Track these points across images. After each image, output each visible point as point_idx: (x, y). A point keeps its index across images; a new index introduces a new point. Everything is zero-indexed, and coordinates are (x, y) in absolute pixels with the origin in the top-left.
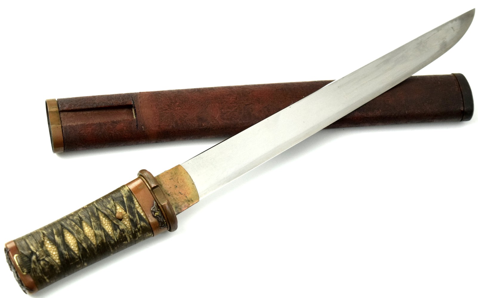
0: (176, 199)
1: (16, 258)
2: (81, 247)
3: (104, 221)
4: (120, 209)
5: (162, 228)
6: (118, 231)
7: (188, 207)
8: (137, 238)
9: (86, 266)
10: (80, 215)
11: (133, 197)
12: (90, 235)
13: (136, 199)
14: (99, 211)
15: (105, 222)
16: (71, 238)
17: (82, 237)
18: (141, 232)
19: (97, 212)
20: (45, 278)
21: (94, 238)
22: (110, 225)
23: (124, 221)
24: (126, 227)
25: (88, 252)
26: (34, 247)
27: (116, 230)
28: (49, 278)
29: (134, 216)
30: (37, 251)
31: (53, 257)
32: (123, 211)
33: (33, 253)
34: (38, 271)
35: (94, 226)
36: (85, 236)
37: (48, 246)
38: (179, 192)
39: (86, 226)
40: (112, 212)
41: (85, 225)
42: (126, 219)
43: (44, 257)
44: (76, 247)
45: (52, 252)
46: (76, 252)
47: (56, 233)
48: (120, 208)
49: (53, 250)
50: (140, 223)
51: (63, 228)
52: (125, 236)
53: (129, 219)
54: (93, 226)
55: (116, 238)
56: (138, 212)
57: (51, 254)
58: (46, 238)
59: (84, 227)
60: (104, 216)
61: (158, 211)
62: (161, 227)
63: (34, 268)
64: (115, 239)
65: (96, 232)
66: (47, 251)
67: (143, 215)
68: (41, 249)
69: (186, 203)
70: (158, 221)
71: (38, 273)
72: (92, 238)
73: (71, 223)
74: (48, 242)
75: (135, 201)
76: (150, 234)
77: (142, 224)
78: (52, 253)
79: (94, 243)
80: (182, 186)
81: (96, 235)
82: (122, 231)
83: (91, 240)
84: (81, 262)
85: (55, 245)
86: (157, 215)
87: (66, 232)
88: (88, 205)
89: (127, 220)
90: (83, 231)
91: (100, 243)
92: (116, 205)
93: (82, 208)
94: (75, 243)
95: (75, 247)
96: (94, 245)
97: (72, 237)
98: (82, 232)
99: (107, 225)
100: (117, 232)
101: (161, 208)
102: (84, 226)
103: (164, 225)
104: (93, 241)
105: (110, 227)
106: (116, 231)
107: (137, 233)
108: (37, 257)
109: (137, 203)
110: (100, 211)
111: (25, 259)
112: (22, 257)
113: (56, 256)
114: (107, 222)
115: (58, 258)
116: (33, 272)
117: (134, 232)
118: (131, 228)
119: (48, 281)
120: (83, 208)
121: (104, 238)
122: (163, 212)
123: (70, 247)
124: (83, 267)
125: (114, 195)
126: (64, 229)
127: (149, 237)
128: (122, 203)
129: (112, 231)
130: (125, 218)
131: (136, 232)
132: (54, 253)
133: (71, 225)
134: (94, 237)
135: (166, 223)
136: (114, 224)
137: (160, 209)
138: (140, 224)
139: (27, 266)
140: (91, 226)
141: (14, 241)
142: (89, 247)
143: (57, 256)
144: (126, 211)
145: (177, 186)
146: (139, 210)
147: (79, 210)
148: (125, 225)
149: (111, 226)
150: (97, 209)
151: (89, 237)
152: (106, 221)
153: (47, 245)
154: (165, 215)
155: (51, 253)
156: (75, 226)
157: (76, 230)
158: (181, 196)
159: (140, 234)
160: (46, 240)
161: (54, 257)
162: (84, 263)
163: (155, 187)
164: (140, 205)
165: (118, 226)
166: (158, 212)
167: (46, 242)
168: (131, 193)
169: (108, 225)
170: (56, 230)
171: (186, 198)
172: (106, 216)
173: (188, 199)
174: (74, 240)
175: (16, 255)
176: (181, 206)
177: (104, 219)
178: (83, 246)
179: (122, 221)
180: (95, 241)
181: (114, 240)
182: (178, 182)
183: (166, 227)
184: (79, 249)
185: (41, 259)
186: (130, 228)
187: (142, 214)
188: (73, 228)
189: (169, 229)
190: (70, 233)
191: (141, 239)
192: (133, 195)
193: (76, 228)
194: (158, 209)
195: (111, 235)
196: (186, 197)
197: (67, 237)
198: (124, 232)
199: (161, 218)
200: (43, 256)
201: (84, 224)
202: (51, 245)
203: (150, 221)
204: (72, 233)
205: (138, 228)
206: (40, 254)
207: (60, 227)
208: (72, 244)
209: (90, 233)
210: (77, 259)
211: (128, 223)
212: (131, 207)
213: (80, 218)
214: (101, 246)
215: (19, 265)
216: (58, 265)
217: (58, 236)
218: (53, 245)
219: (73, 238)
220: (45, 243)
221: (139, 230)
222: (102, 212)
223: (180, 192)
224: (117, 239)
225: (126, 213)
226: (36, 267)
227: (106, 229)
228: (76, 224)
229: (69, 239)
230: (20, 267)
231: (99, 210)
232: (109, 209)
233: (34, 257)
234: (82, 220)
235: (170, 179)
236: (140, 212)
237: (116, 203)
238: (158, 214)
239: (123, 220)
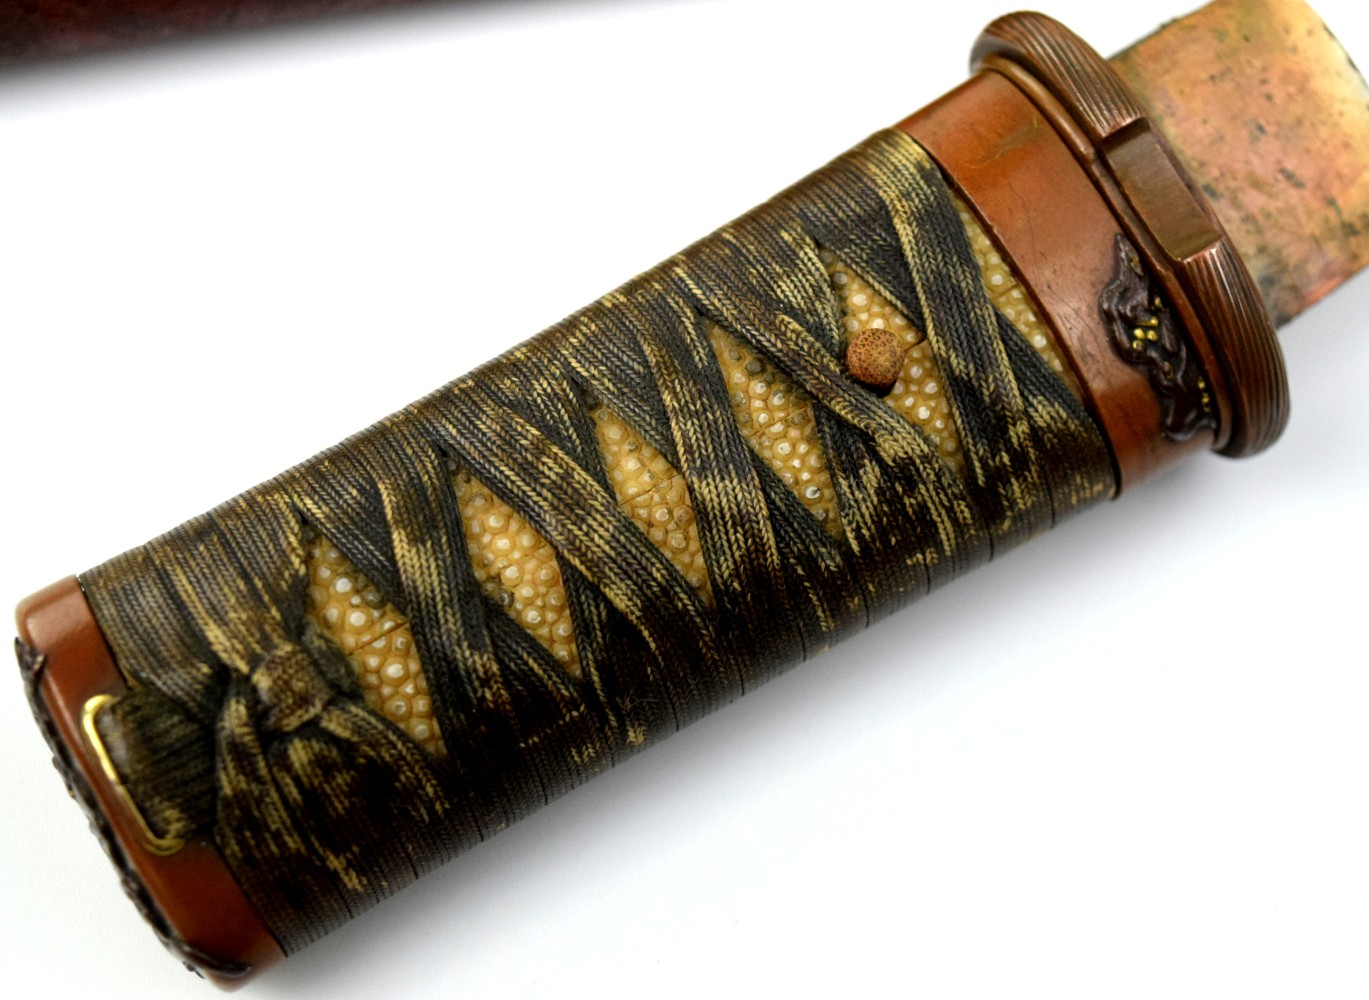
0: (1261, 219)
1: (97, 721)
2: (595, 614)
3: (758, 404)
4: (876, 309)
5: (1180, 437)
6: (871, 475)
7: (1348, 275)
8: (1003, 518)
9: (633, 749)
10: (574, 364)
11: (965, 216)
12: (660, 514)
13: (988, 230)
14: (717, 331)
15: (767, 408)
16: (513, 547)
17: (600, 537)
18: (1033, 474)
19: (704, 336)
20: (335, 863)
21: (687, 538)
22: (808, 430)
23: (909, 402)
24: (926, 440)
25: (653, 646)
26: (234, 635)
27: (853, 470)
28: (360, 867)
29: (982, 361)
30: (254, 661)
31: (383, 700)
32: (899, 321)
33: (223, 680)
34: (276, 817)
35: (689, 450)
36: (628, 526)
37: (343, 617)
38: (1283, 171)
39: (627, 447)
40: (819, 331)
41: (619, 443)
42: (920, 382)
43: (315, 710)
44: (559, 610)
45: (373, 662)
46: (562, 652)
47: (396, 509)
48: (871, 300)
49: (379, 644)
50: (1026, 412)
51: (455, 473)
52: (923, 508)
53: (939, 380)
54: (681, 450)
55: (858, 530)
56: (1005, 328)
57: (373, 679)
58: (327, 555)
59: (610, 459)
60: (757, 367)
61: (1152, 311)
62: (1178, 427)
63: (240, 797)
64: (850, 536)
65: (706, 490)
66: (339, 656)
67: (1044, 349)
68: (285, 648)
69: (1332, 251)
70: (1154, 383)
71: (277, 836)
72: (676, 540)
73: (507, 426)
74: (343, 585)
75: (982, 242)
76: (1099, 487)
77: (1045, 412)
78: (378, 672)
79: (693, 579)
80: (1299, 122)
81: (701, 514)
82: (903, 473)
83: (668, 554)
84: (605, 720)
85: (401, 609)
86: (1147, 342)
87: (479, 502)
88: (630, 289)
89: (931, 387)
90: (608, 488)
91: (736, 574)
92: (844, 279)
93: (584, 312)
94: (551, 583)
95: (550, 616)
96: (691, 591)
97: (526, 540)
98: (600, 499)
99: (784, 436)
100: (860, 486)
101: (1173, 284)
102: (615, 448)
103: (1199, 418)
104: (686, 559)
105: (803, 448)
106: (857, 477)
107: (1007, 483)
108: (258, 714)
109: (995, 259)
110: (726, 328)
111: (167, 732)
112: (147, 711)
113: (409, 689)
114: (780, 408)
115: (422, 704)
116: (238, 832)
117: (981, 480)
118: (961, 446)
119: (352, 881)
120: (596, 311)
121: (768, 536)
122: (1194, 323)
123: (512, 614)
124: (614, 749)
125: (816, 209)
126: (461, 477)
127: (1087, 503)
128: (889, 265)
129: (824, 477)
130: (916, 372)
131: (997, 476)
132: (394, 670)
133: (509, 440)
134: (693, 530)
135: (1213, 403)
136: (840, 421)
137: (1168, 301)
138: (1030, 418)
139: (185, 783)
140: (667, 450)
141: (86, 586)
142: (659, 604)
143: (418, 692)
144: (916, 322)
145: (1261, 129)
146: (1010, 313)
147: (570, 325)
148: (917, 427)
149: (809, 441)
150: (701, 311)
151: (656, 535)
152: (776, 401)
153: (333, 613)
154: (1203, 347)
155: (367, 670)
156: (540, 451)
157: (554, 487)
158: (1293, 196)
159: (1028, 489)
160: (325, 573)
161: (392, 696)
162: (624, 733)
163: (1122, 136)
164: (1015, 272)
165: (868, 439)
166: (1154, 322)
167: (331, 583)
168: (945, 188)
169: (794, 433)
170: (396, 488)
171: (1331, 214)
172: (778, 367)
173: (1347, 217)
174: (542, 563)
175: (93, 704)
176: (1297, 268)
177: (758, 387)
178: (609, 604)
179: (890, 402)
180: (700, 560)
181: (841, 544)
182: (1269, 97)
183: (1207, 427)
184: (582, 629)
185: (292, 723)
186: (950, 446)
187: (1039, 341)
188: (529, 471)
189: (1223, 442)
190: (505, 509)
191: (1030, 524)
192: (959, 204)
193: (550, 469)
194: (1151, 301)
195: (818, 512)
196: (1331, 202)
197: (486, 539)
198: (911, 486)
199: (1175, 368)
200: (304, 701)
201: (611, 433)
202: (367, 604)
203: (1097, 386)
204: (519, 506)
205: (1010, 450)
206: (282, 687)
207: (428, 468)
208: (525, 592)
209: (657, 498)
210: (573, 704)
211: (933, 410)
212: (957, 290)
213: (580, 386)
214: (743, 594)
215: (123, 779)
216: (431, 764)
217: (415, 540)
218: (380, 605)
219: (536, 547)
220: (318, 594)
221: (1020, 460)
222: (743, 340)
223: (1289, 166)
224: (859, 537)
225: (923, 335)
226: (255, 789)
227: (777, 464)
228: (552, 433)
229: (506, 554)
230: (133, 795)
231: (718, 321)
232: (790, 310)
233: (234, 717)
234: (597, 405)
235: (1212, 78)
236: (1022, 328)
237: (840, 266)
238: (1151, 335)
239: (899, 388)
